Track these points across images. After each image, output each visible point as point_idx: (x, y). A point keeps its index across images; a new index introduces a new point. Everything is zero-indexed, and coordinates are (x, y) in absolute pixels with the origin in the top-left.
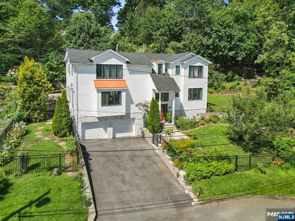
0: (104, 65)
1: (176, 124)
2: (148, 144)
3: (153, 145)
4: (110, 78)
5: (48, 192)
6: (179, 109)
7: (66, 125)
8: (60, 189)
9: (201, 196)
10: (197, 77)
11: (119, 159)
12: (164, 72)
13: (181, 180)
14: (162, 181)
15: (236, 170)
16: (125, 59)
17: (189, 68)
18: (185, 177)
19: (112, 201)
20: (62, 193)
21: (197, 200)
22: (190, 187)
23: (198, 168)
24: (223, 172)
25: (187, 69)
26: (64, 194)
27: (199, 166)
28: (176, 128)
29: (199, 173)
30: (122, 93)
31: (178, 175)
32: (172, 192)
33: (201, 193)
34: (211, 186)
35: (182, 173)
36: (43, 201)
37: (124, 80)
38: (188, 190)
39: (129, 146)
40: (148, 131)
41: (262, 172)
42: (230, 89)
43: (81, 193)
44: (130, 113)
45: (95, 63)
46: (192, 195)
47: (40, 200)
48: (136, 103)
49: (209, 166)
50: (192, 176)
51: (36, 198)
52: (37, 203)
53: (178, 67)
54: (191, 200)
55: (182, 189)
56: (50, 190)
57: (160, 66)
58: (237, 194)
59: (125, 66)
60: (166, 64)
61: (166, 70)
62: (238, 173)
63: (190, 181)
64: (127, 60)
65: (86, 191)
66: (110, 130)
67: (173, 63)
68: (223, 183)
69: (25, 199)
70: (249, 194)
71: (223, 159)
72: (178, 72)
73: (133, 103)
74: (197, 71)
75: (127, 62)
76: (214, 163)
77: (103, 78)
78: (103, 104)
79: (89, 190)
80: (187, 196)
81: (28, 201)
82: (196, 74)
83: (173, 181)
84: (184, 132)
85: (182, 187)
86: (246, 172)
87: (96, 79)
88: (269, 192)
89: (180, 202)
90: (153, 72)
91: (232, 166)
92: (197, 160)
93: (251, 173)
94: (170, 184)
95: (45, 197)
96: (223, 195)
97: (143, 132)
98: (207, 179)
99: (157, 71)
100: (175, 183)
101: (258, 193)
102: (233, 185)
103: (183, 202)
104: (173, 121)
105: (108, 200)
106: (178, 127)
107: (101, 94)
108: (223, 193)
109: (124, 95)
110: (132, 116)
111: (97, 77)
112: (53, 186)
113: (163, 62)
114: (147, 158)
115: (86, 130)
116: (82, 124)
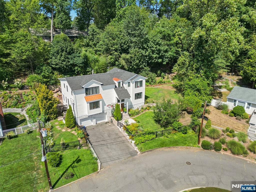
0: (89, 88)
1: (129, 114)
2: (115, 126)
3: (118, 127)
4: (93, 94)
5: (79, 157)
6: (130, 104)
7: (73, 122)
8: (83, 155)
9: (142, 150)
10: (139, 87)
11: (103, 137)
12: (121, 86)
13: (133, 144)
14: (125, 145)
15: (156, 137)
16: (100, 83)
17: (135, 83)
18: (134, 143)
19: (105, 157)
20: (84, 156)
21: (140, 152)
22: (137, 147)
23: (140, 139)
24: (151, 139)
25: (134, 83)
26: (85, 157)
27: (140, 138)
28: (129, 116)
29: (140, 141)
30: (100, 102)
31: (131, 142)
32: (129, 150)
33: (141, 149)
34: (145, 146)
35: (133, 142)
36: (78, 161)
37: (100, 94)
38: (136, 148)
39: (106, 129)
40: (115, 119)
41: (167, 137)
42: (159, 83)
43: (92, 155)
44: (104, 111)
45: (85, 88)
46: (138, 151)
47: (77, 160)
48: (107, 105)
49: (145, 137)
50: (137, 143)
51: (75, 160)
52: (76, 162)
53: (129, 83)
54: (137, 152)
55: (133, 148)
56: (79, 156)
57: (119, 83)
58: (155, 148)
59: (100, 86)
60: (122, 82)
61: (123, 85)
62: (157, 138)
63: (136, 145)
64: (102, 83)
65: (94, 154)
66: (95, 120)
67: (126, 81)
68: (150, 144)
69: (71, 161)
70: (160, 147)
71: (151, 134)
72: (129, 86)
73: (106, 105)
74: (139, 83)
75: (102, 85)
76: (147, 136)
77: (89, 95)
78: (91, 109)
79: (95, 154)
80: (136, 151)
81: (72, 161)
82: (139, 85)
83: (129, 145)
84: (133, 118)
85: (133, 147)
86: (160, 138)
87: (85, 96)
88: (168, 146)
89: (133, 154)
90: (116, 87)
91: (154, 136)
92: (139, 136)
93: (162, 138)
94: (128, 147)
95: (78, 159)
96: (150, 149)
97: (111, 120)
98: (144, 143)
99: (117, 86)
100: (130, 146)
101: (164, 147)
102: (154, 144)
103: (134, 154)
104: (127, 112)
105: (103, 157)
106: (130, 115)
107: (89, 104)
108: (150, 148)
109: (101, 102)
110: (105, 112)
111: (86, 95)
112: (79, 154)
113: (121, 81)
114: (116, 134)
115: (82, 122)
116: (80, 120)
